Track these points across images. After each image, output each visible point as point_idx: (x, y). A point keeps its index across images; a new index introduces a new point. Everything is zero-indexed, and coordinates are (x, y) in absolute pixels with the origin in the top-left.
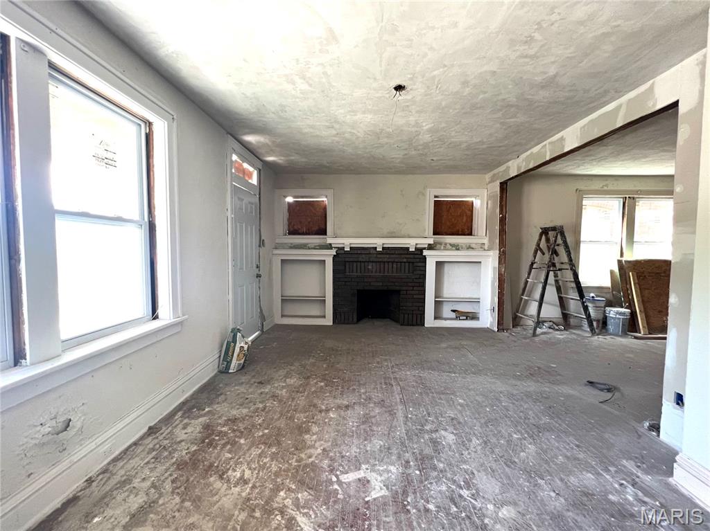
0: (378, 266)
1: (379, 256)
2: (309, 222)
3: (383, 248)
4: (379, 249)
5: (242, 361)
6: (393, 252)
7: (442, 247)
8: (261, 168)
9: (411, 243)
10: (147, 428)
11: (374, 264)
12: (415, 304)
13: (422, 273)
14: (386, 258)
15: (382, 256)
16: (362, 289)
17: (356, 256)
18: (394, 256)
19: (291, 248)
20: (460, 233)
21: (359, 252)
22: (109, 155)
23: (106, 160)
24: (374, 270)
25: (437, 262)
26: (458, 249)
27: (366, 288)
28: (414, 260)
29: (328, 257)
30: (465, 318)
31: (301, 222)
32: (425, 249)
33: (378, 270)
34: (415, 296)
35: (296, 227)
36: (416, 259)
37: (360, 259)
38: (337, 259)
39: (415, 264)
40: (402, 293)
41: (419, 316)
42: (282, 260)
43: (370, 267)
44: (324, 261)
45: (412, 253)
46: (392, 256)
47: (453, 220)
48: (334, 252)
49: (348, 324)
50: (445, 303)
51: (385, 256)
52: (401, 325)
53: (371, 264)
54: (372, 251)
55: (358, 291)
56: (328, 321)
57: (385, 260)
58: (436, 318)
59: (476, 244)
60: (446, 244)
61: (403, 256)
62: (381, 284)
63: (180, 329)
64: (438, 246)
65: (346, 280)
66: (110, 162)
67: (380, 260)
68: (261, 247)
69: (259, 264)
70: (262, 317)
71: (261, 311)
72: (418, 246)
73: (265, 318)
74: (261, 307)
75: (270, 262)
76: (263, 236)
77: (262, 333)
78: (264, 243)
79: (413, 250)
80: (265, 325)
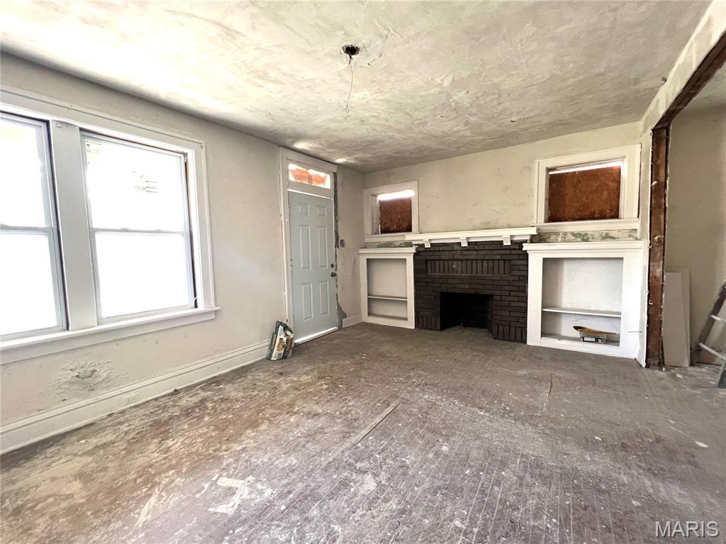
0: (464, 265)
1: (464, 253)
2: (399, 219)
3: (469, 243)
4: (464, 244)
5: (282, 352)
6: (482, 247)
7: (560, 239)
8: (335, 171)
9: (505, 236)
10: (173, 389)
11: (460, 263)
12: (512, 314)
13: (523, 273)
14: (473, 255)
15: (467, 253)
16: (445, 291)
17: (438, 253)
18: (484, 252)
19: (379, 247)
20: (597, 216)
21: (441, 249)
22: (150, 185)
23: (147, 189)
24: (460, 270)
25: (544, 259)
26: (587, 240)
27: (451, 291)
28: (511, 257)
29: (408, 255)
30: (594, 340)
31: (391, 220)
32: (526, 241)
33: (464, 269)
34: (513, 304)
35: (387, 225)
36: (514, 256)
37: (443, 257)
38: (418, 257)
39: (513, 262)
40: (495, 298)
41: (519, 330)
42: (368, 259)
43: (454, 266)
44: (405, 259)
45: (507, 248)
46: (481, 253)
47: (584, 198)
48: (413, 250)
49: (431, 329)
50: (563, 316)
51: (472, 252)
52: (494, 338)
53: (455, 262)
54: (456, 247)
55: (441, 293)
56: (411, 324)
57: (472, 257)
58: (544, 334)
59: (619, 231)
60: (565, 234)
61: (495, 252)
62: (467, 286)
63: (214, 317)
64: (553, 237)
65: (428, 280)
66: (151, 190)
67: (466, 257)
68: (338, 247)
69: (334, 264)
70: (341, 314)
71: (339, 309)
72: (516, 239)
73: (345, 316)
74: (338, 305)
75: (355, 261)
76: (341, 237)
77: (339, 329)
78: (343, 243)
79: (508, 244)
80: (345, 322)
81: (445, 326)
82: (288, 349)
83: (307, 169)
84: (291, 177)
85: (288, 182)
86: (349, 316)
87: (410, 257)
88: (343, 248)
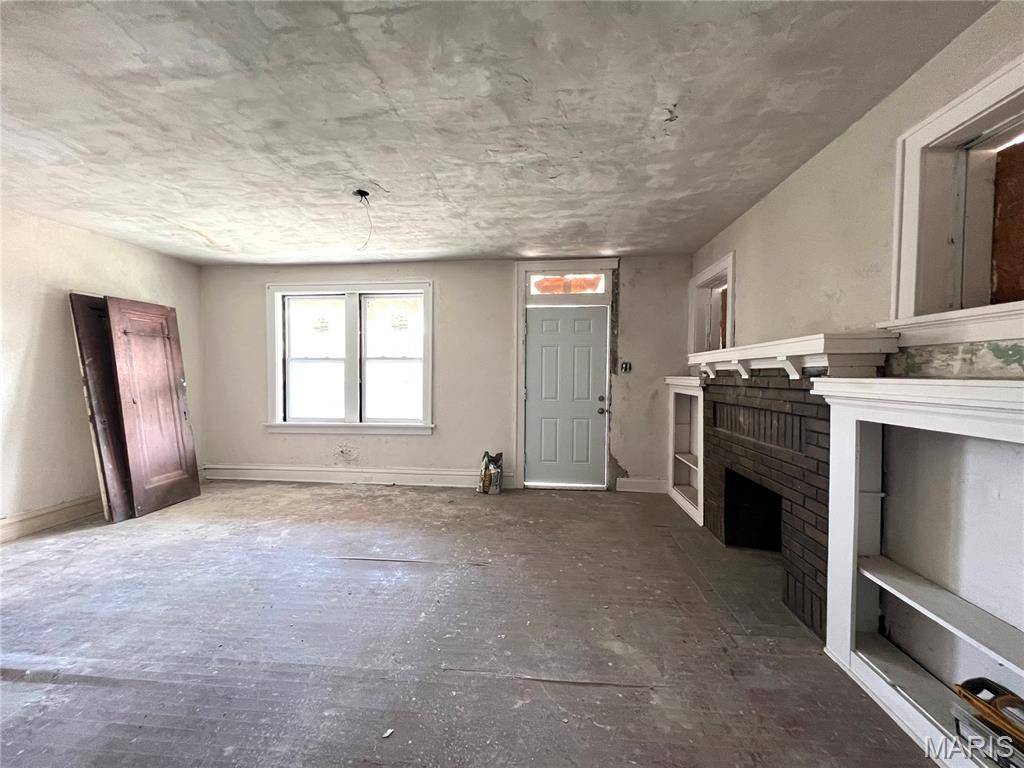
0: (751, 419)
1: (746, 392)
3: (750, 372)
4: (744, 374)
6: (764, 382)
8: (614, 267)
9: (780, 356)
10: (393, 483)
11: (745, 413)
15: (749, 392)
17: (723, 390)
18: (768, 394)
21: (725, 382)
24: (746, 428)
28: (806, 411)
29: (699, 390)
32: (823, 371)
33: (751, 428)
37: (728, 399)
39: (809, 425)
40: (784, 504)
42: (675, 394)
43: (741, 420)
44: (698, 398)
45: (796, 386)
46: (765, 394)
49: (716, 535)
51: (754, 392)
52: (783, 601)
53: (741, 411)
56: (701, 518)
60: (973, 351)
61: (783, 395)
63: (429, 433)
68: (616, 372)
69: (607, 395)
70: (617, 470)
71: (613, 461)
72: (809, 364)
73: (625, 474)
74: (611, 455)
75: (655, 395)
76: (623, 358)
77: (608, 490)
78: (628, 367)
79: (794, 376)
80: (623, 484)
82: (487, 482)
83: (562, 276)
84: (534, 291)
85: (527, 298)
86: (636, 476)
87: (700, 394)
88: (627, 375)
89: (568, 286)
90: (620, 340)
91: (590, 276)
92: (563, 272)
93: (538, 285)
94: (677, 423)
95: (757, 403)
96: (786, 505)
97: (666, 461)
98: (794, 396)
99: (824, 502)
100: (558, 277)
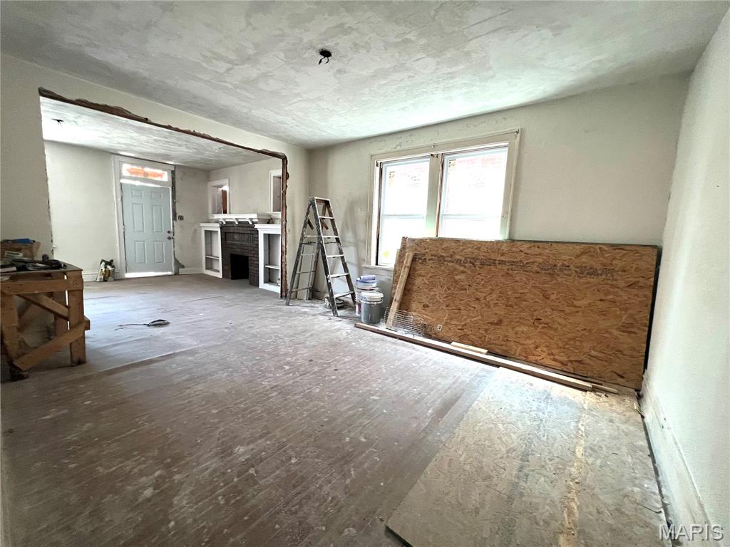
0: (238, 237)
4: (237, 223)
8: (173, 170)
9: (249, 218)
12: (255, 268)
13: (257, 243)
17: (228, 228)
18: (243, 229)
21: (230, 225)
25: (263, 234)
27: (234, 253)
28: (252, 232)
32: (257, 222)
34: (255, 262)
37: (231, 231)
38: (222, 230)
39: (254, 236)
41: (256, 279)
42: (205, 231)
43: (234, 237)
44: (216, 231)
45: (250, 226)
48: (220, 225)
49: (228, 279)
53: (234, 234)
55: (231, 254)
56: (221, 275)
58: (264, 281)
61: (247, 229)
62: (240, 251)
65: (226, 246)
68: (176, 220)
69: (172, 230)
70: (179, 265)
71: (177, 262)
72: (254, 220)
73: (183, 267)
74: (175, 258)
75: (195, 231)
76: (179, 213)
77: (175, 274)
78: (181, 218)
79: (251, 223)
80: (181, 271)
81: (233, 278)
82: (107, 276)
83: (143, 168)
84: (125, 173)
85: (121, 177)
86: (187, 267)
87: (219, 230)
88: (182, 221)
89: (146, 174)
90: (177, 205)
91: (159, 171)
92: (144, 166)
93: (129, 171)
94: (206, 244)
95: (241, 232)
96: (250, 258)
97: (202, 259)
98: (251, 229)
99: (258, 254)
100: (140, 168)
